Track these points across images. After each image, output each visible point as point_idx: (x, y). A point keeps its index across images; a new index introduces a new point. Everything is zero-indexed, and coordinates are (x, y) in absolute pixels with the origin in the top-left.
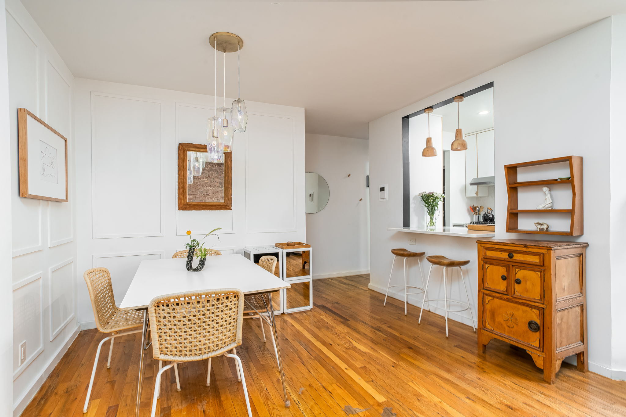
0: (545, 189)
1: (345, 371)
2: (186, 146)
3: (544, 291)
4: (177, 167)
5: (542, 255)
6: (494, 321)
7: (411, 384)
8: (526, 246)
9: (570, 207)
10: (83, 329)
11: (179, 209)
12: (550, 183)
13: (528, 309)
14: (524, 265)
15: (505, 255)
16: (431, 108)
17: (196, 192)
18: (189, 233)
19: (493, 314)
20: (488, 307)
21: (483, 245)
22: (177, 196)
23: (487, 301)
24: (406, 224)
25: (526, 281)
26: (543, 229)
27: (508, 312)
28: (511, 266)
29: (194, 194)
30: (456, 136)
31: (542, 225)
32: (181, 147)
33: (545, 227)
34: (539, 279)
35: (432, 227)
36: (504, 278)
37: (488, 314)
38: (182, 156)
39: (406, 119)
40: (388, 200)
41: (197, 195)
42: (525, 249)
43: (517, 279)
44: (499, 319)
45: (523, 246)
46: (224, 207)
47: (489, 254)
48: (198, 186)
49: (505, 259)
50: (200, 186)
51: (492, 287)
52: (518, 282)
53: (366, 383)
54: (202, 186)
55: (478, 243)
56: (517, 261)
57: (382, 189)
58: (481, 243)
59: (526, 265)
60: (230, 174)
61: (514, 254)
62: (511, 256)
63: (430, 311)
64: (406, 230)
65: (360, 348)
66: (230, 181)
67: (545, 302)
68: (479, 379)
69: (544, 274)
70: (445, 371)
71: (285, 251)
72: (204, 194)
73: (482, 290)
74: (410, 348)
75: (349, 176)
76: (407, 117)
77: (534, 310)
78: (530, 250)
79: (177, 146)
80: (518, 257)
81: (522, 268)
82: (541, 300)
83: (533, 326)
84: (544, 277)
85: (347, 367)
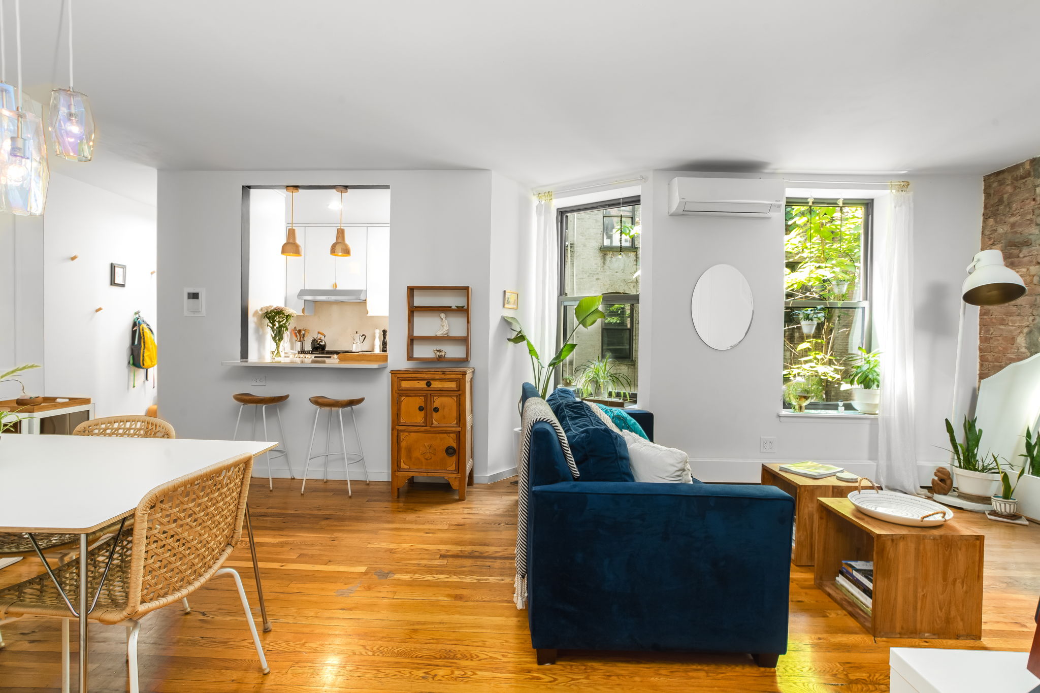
0: (443, 315)
1: (283, 568)
3: (460, 415)
5: (458, 381)
6: (410, 458)
7: (369, 546)
8: (444, 373)
9: (464, 334)
12: (446, 310)
13: (445, 435)
14: (442, 392)
15: (423, 384)
16: (297, 187)
19: (409, 451)
20: (403, 444)
21: (398, 376)
23: (402, 437)
24: (244, 354)
25: (444, 408)
26: (442, 355)
27: (425, 444)
28: (429, 396)
30: (337, 238)
31: (440, 351)
33: (443, 354)
34: (455, 404)
36: (421, 409)
37: (403, 453)
39: (247, 189)
40: (205, 315)
42: (443, 376)
43: (436, 408)
44: (416, 454)
45: (441, 373)
47: (405, 384)
49: (422, 388)
51: (408, 422)
52: (436, 410)
53: (325, 566)
55: (392, 374)
56: (435, 389)
57: (195, 296)
58: (395, 374)
59: (443, 392)
61: (432, 382)
62: (429, 384)
63: (294, 479)
65: (267, 541)
67: (461, 424)
68: (419, 517)
69: (460, 399)
70: (386, 523)
73: (396, 427)
74: (327, 519)
76: (249, 187)
77: (451, 435)
78: (448, 376)
80: (435, 385)
81: (441, 396)
82: (457, 424)
83: (450, 451)
84: (460, 401)
85: (280, 564)
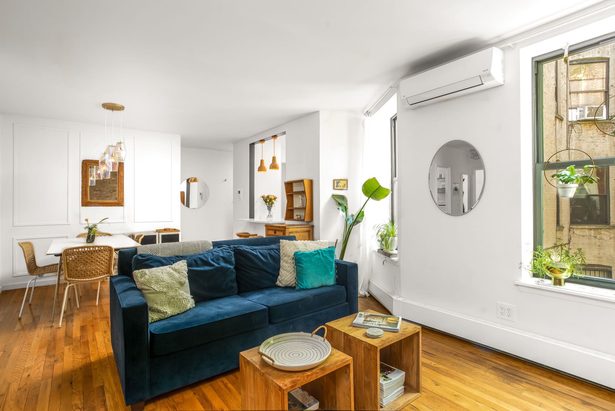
0: (300, 196)
2: (88, 162)
4: (81, 176)
8: (279, 227)
10: (5, 289)
11: (82, 206)
16: (263, 140)
17: (103, 188)
18: (87, 220)
22: (81, 197)
24: (252, 216)
29: (100, 191)
30: (273, 161)
31: (298, 216)
32: (84, 162)
35: (271, 219)
38: (85, 169)
39: (252, 145)
40: (242, 200)
41: (103, 191)
42: (279, 229)
46: (117, 204)
47: (269, 232)
48: (104, 183)
49: (273, 234)
50: (107, 183)
54: (109, 183)
55: (266, 226)
57: (239, 192)
60: (122, 182)
62: (275, 232)
64: (252, 220)
66: (123, 187)
71: (161, 234)
72: (110, 191)
75: (225, 181)
76: (254, 143)
79: (81, 162)
